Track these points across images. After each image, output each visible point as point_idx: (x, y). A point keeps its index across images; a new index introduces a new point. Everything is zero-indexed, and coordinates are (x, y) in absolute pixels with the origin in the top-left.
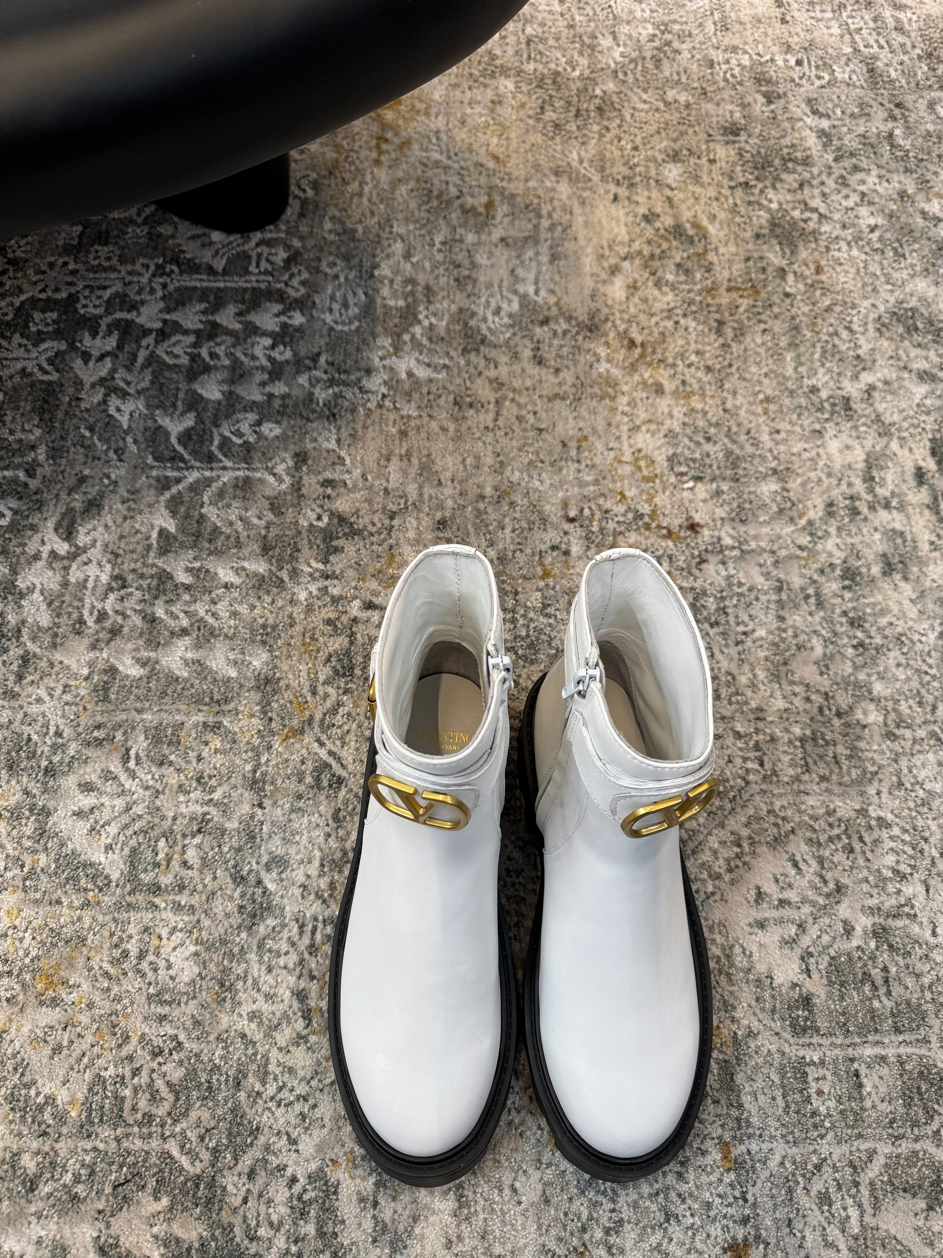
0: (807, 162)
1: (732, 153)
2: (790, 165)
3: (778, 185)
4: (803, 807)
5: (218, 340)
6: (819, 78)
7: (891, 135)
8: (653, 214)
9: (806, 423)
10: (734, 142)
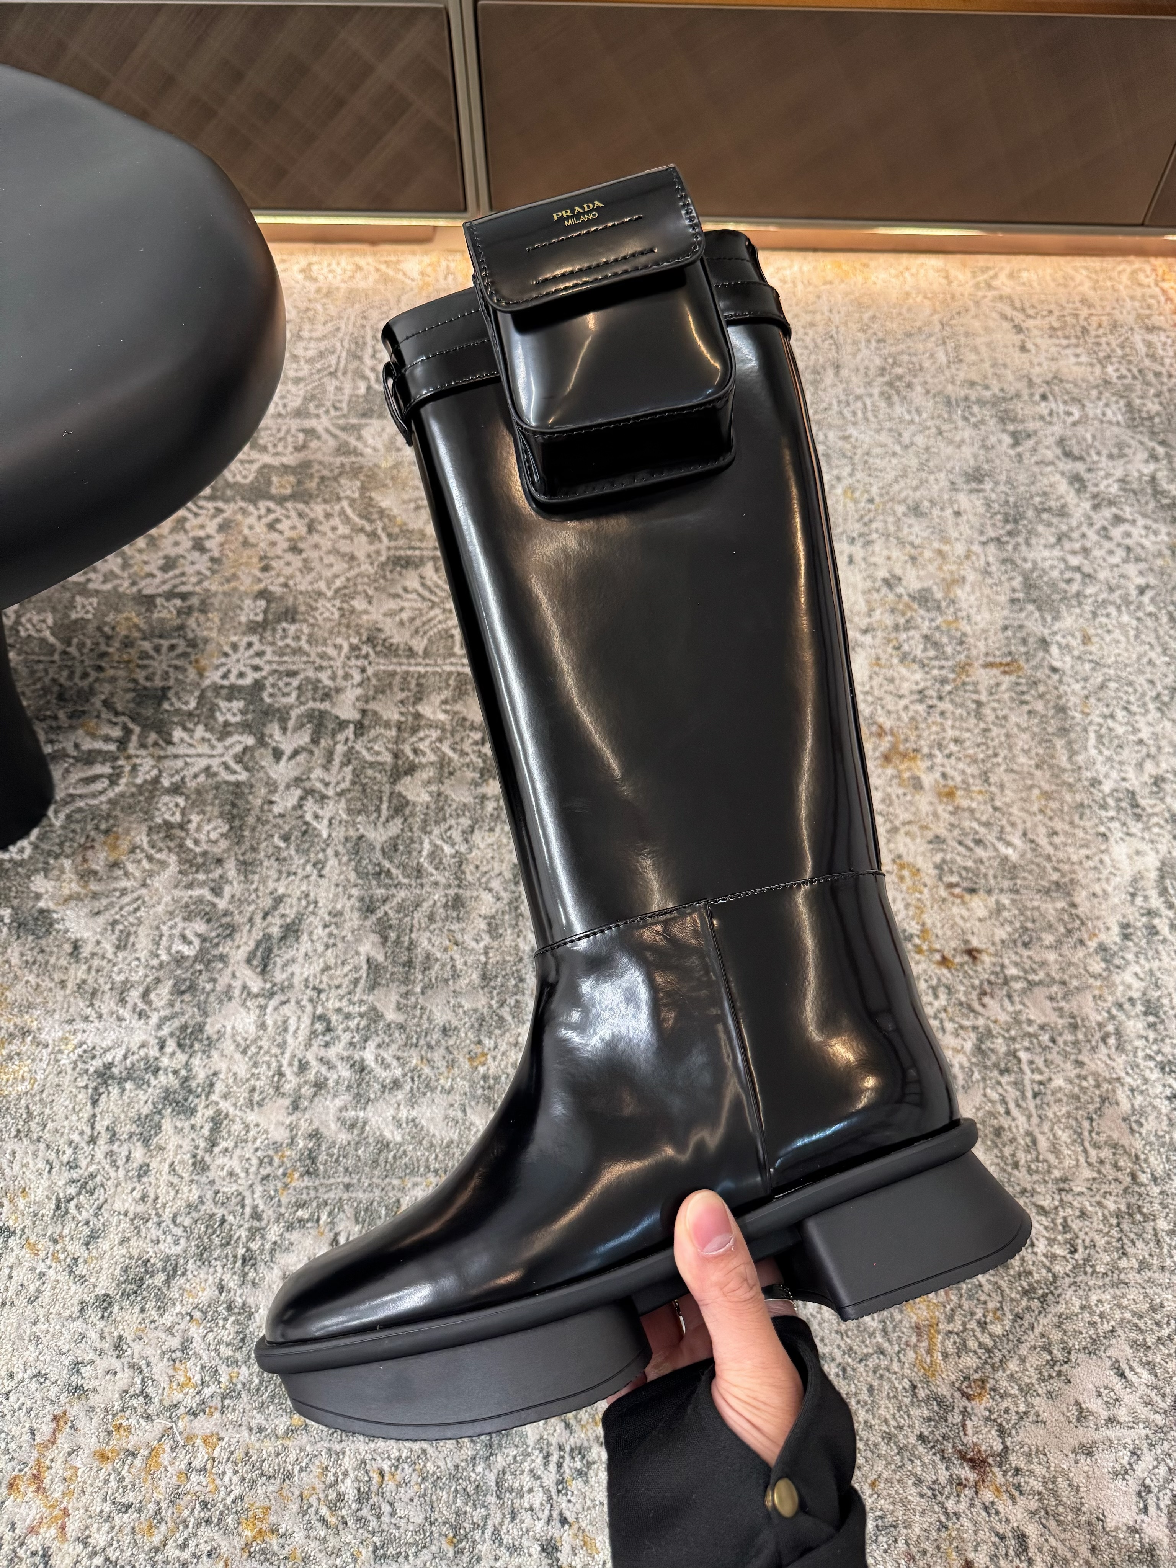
0: (1063, 512)
1: (978, 503)
2: (1045, 516)
3: (1033, 541)
4: (1125, 1302)
5: (421, 734)
6: (1069, 414)
7: (1153, 479)
8: (894, 576)
9: (1088, 824)
10: (979, 491)
